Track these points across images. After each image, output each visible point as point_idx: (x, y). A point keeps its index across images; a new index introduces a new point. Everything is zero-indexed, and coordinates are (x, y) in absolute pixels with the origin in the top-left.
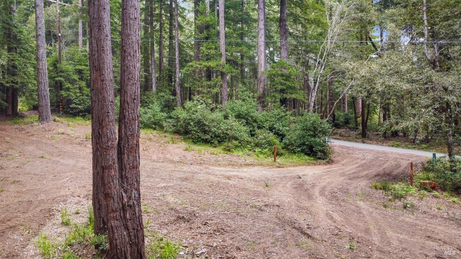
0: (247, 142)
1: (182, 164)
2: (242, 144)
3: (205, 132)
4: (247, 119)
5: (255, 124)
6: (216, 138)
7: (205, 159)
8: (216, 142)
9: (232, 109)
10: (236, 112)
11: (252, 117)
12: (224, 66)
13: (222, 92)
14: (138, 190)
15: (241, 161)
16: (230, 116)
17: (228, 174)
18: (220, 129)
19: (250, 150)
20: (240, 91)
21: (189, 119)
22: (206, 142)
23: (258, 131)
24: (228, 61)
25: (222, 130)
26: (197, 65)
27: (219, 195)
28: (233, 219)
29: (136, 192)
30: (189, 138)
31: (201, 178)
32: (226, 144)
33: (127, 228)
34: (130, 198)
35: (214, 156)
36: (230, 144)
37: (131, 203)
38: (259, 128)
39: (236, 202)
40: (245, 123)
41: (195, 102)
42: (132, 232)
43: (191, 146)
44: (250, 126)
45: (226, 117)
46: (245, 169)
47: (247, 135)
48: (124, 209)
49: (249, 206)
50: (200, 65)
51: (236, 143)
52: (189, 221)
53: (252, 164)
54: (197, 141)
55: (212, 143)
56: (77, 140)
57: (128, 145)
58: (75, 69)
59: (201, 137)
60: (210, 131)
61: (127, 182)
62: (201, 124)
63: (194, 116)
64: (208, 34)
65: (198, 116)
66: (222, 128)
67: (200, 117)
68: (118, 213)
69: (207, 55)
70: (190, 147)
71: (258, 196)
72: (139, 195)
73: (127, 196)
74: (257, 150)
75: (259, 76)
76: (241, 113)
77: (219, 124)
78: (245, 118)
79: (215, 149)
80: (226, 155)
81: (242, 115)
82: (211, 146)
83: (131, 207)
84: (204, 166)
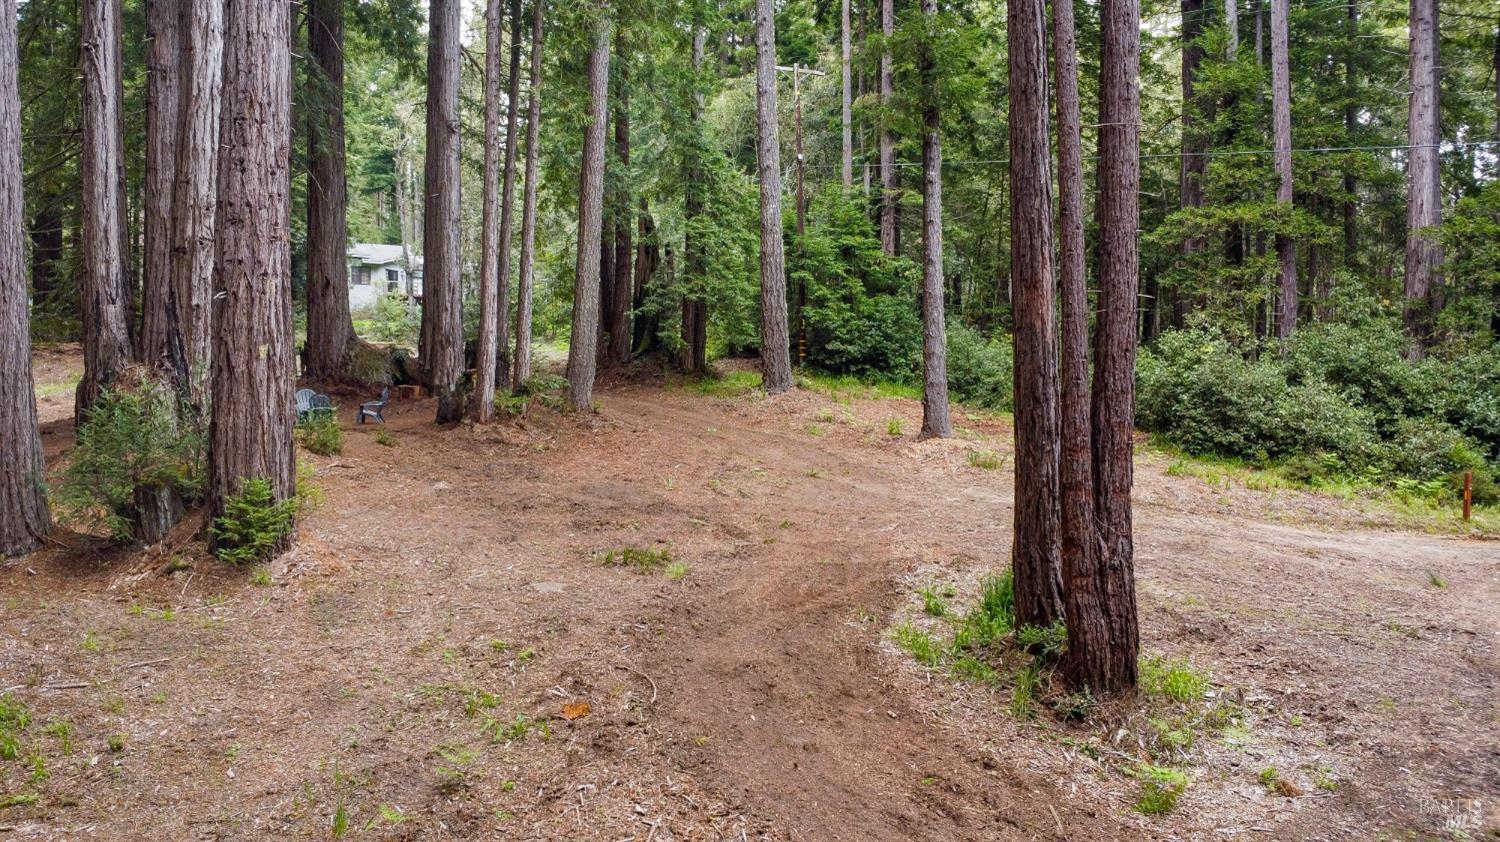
0: (1369, 456)
1: (1164, 510)
2: (1350, 462)
3: (1225, 422)
4: (1366, 385)
5: (1394, 401)
6: (1260, 441)
7: (1231, 501)
8: (1263, 454)
9: (1316, 355)
10: (1327, 362)
11: (1383, 378)
12: (1289, 216)
13: (1281, 298)
14: (1129, 538)
15: (1349, 511)
16: (1308, 373)
17: (1307, 544)
18: (1276, 416)
19: (1379, 481)
20: (1343, 294)
21: (1176, 385)
22: (1228, 452)
23: (1406, 424)
24: (1299, 198)
25: (1281, 417)
26: (1199, 220)
27: (1288, 594)
28: (1333, 648)
29: (1125, 541)
30: (1174, 440)
31: (1231, 549)
32: (1295, 459)
33: (1106, 611)
34: (1114, 552)
35: (1260, 493)
36: (1308, 462)
37: (1117, 563)
38: (1410, 412)
39: (1340, 613)
40: (1359, 397)
41: (1194, 333)
42: (1116, 622)
43: (1185, 462)
44: (1377, 405)
45: (1294, 378)
46: (1362, 536)
47: (1368, 435)
48: (1101, 572)
49: (1377, 625)
50: (1208, 217)
51: (1331, 457)
52: (1213, 640)
53: (1385, 525)
54: (1201, 448)
55: (1247, 457)
56: (872, 436)
57: (1113, 444)
58: (839, 247)
59: (1212, 437)
60: (1243, 422)
61: (1109, 520)
62: (1214, 399)
63: (1192, 376)
64: (1234, 121)
65: (1204, 373)
66: (1282, 412)
67: (1212, 379)
68: (1091, 579)
69: (1229, 186)
70: (1180, 465)
71: (1406, 605)
72: (1132, 548)
73: (1109, 548)
74: (1403, 482)
75: (1413, 245)
76: (1347, 364)
77: (1272, 401)
78: (1360, 380)
79: (1258, 475)
80: (1296, 492)
81: (1350, 371)
82: (1246, 466)
83: (1115, 569)
84: (1231, 519)
